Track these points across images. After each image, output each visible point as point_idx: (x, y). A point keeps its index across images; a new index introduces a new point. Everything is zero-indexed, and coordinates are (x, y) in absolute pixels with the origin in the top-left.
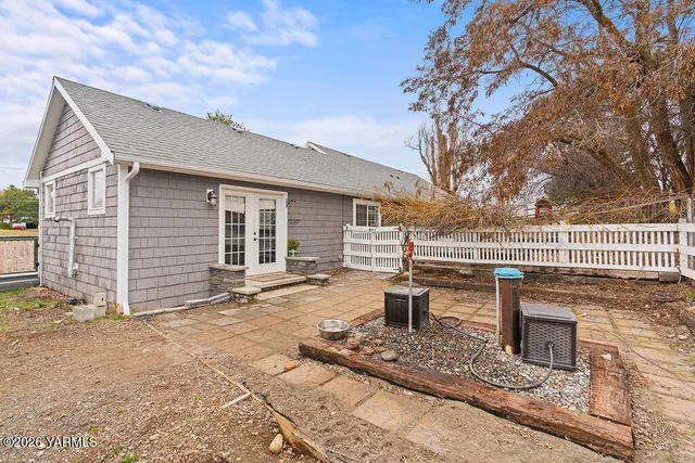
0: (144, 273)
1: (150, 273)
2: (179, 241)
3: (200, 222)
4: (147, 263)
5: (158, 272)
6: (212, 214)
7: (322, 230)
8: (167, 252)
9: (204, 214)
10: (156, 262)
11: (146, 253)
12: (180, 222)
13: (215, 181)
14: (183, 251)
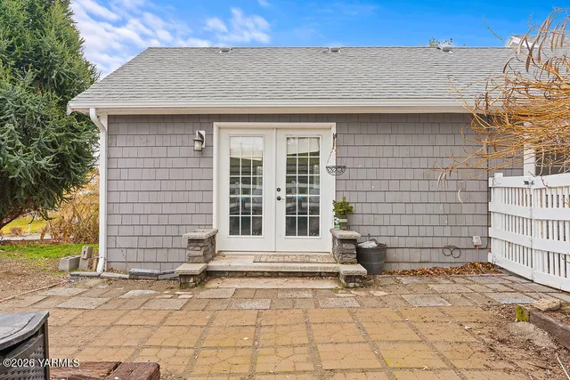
0: (124, 231)
1: (129, 231)
2: (161, 197)
3: (187, 174)
4: (127, 220)
5: (138, 231)
6: (204, 163)
7: (424, 185)
8: (148, 209)
9: (193, 162)
10: (136, 220)
11: (126, 209)
12: (161, 174)
13: (206, 119)
14: (167, 209)
